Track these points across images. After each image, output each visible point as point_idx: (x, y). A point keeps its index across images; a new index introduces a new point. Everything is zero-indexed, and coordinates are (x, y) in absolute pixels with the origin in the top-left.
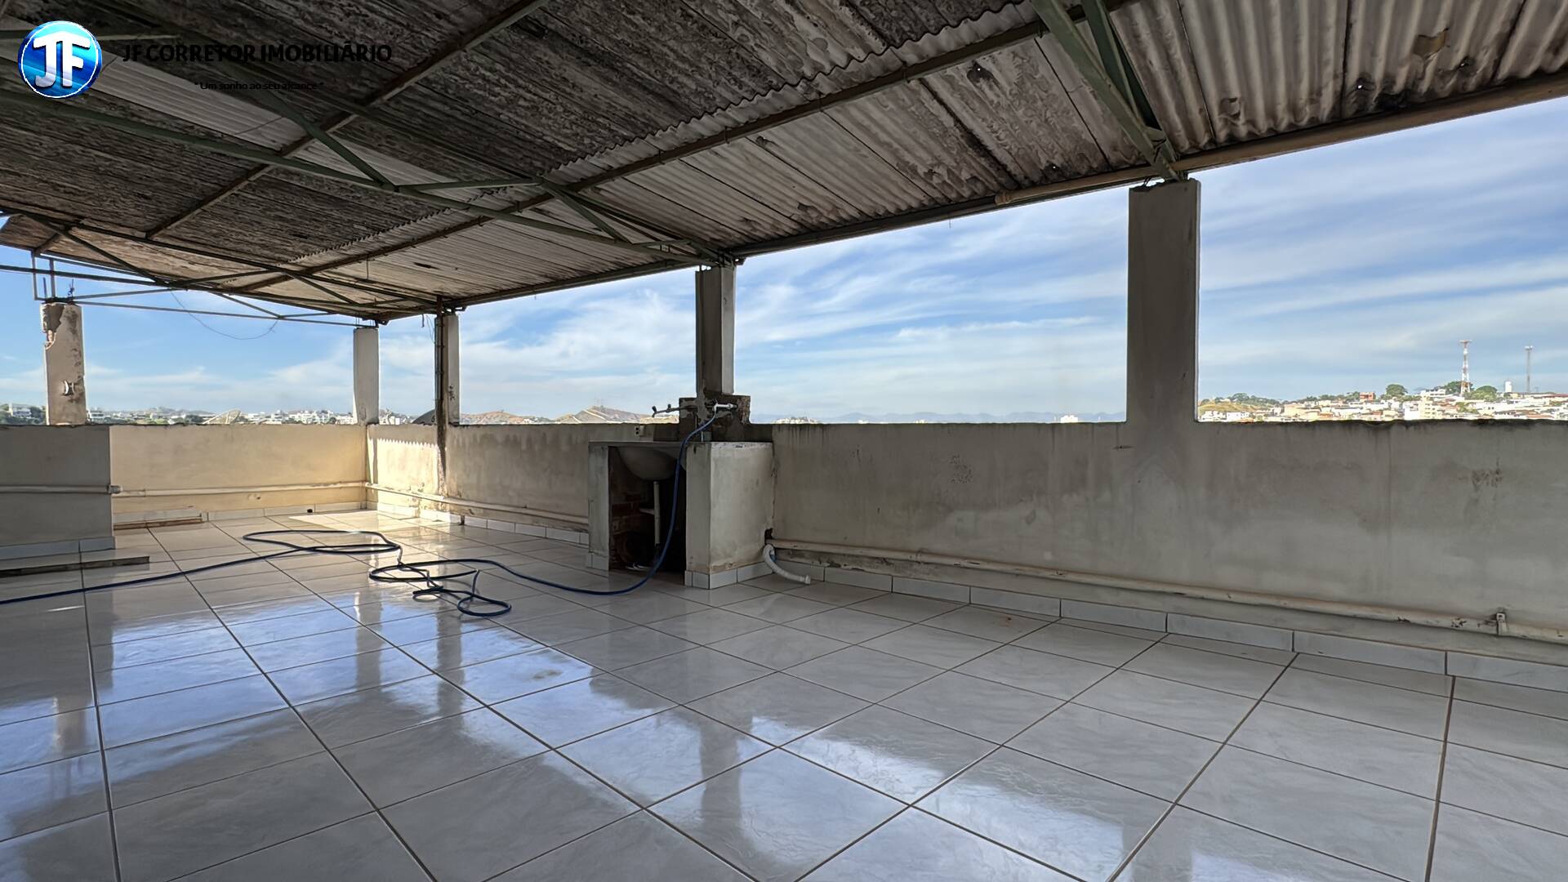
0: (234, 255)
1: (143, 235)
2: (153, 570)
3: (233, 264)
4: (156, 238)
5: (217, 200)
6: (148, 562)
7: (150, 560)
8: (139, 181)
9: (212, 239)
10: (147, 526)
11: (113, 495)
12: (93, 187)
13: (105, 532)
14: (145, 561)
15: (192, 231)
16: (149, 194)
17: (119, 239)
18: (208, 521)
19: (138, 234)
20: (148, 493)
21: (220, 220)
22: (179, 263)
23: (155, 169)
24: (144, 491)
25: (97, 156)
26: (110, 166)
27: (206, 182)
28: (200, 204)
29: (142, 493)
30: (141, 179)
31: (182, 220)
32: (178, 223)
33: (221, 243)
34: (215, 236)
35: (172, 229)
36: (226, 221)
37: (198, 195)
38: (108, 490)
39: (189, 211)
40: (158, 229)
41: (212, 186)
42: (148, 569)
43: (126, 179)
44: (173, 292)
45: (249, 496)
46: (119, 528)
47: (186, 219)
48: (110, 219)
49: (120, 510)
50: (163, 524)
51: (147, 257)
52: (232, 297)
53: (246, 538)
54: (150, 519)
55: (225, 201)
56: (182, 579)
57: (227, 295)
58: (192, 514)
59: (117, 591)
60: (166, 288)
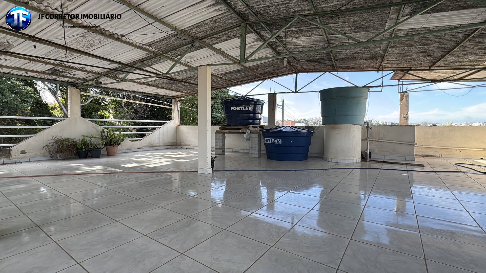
0: (458, 67)
1: (428, 68)
2: (425, 169)
3: (457, 71)
4: (432, 68)
5: (455, 49)
6: (424, 166)
7: (425, 166)
8: (430, 51)
9: (451, 64)
10: (423, 156)
11: (415, 146)
12: (416, 58)
13: (412, 156)
14: (423, 166)
15: (443, 63)
16: (432, 54)
17: (420, 71)
18: (442, 157)
19: (427, 68)
20: (423, 146)
21: (455, 56)
22: (438, 75)
23: (435, 46)
24: (422, 145)
25: (418, 48)
26: (422, 50)
27: (451, 44)
28: (449, 52)
29: (422, 146)
30: (430, 50)
31: (441, 60)
32: (440, 61)
33: (454, 64)
34: (452, 62)
35: (438, 64)
36: (457, 56)
37: (448, 50)
38: (414, 144)
39: (445, 56)
40: (433, 65)
41: (454, 45)
42: (424, 168)
43: (426, 52)
44: (436, 84)
45: (456, 150)
46: (416, 155)
47: (443, 59)
48: (419, 66)
49: (417, 151)
50: (427, 156)
51: (428, 75)
52: (455, 82)
53: (456, 164)
54: (424, 154)
55: (457, 49)
56: (434, 173)
57: (453, 82)
58: (437, 154)
59: (414, 173)
60: (434, 83)
